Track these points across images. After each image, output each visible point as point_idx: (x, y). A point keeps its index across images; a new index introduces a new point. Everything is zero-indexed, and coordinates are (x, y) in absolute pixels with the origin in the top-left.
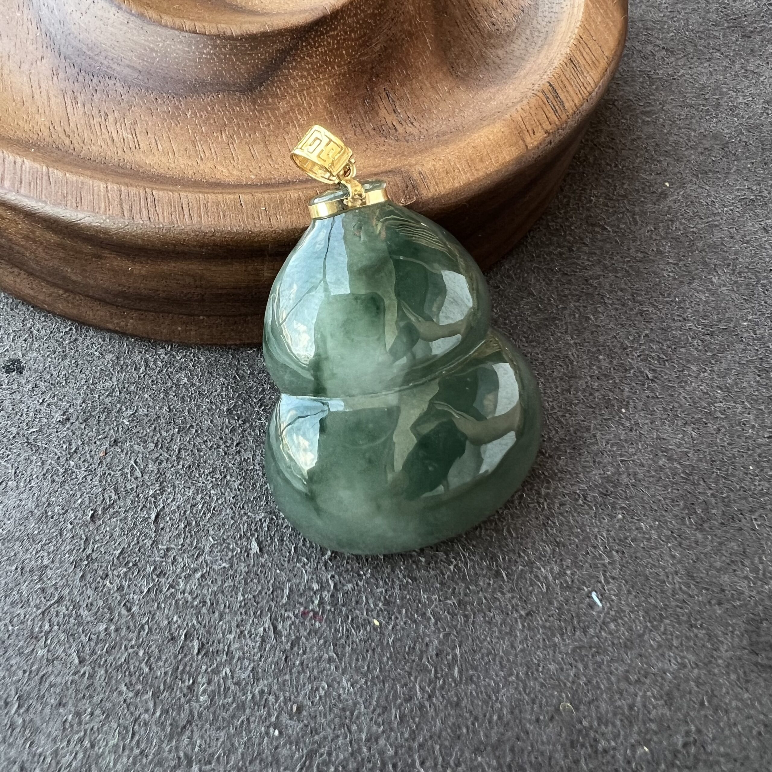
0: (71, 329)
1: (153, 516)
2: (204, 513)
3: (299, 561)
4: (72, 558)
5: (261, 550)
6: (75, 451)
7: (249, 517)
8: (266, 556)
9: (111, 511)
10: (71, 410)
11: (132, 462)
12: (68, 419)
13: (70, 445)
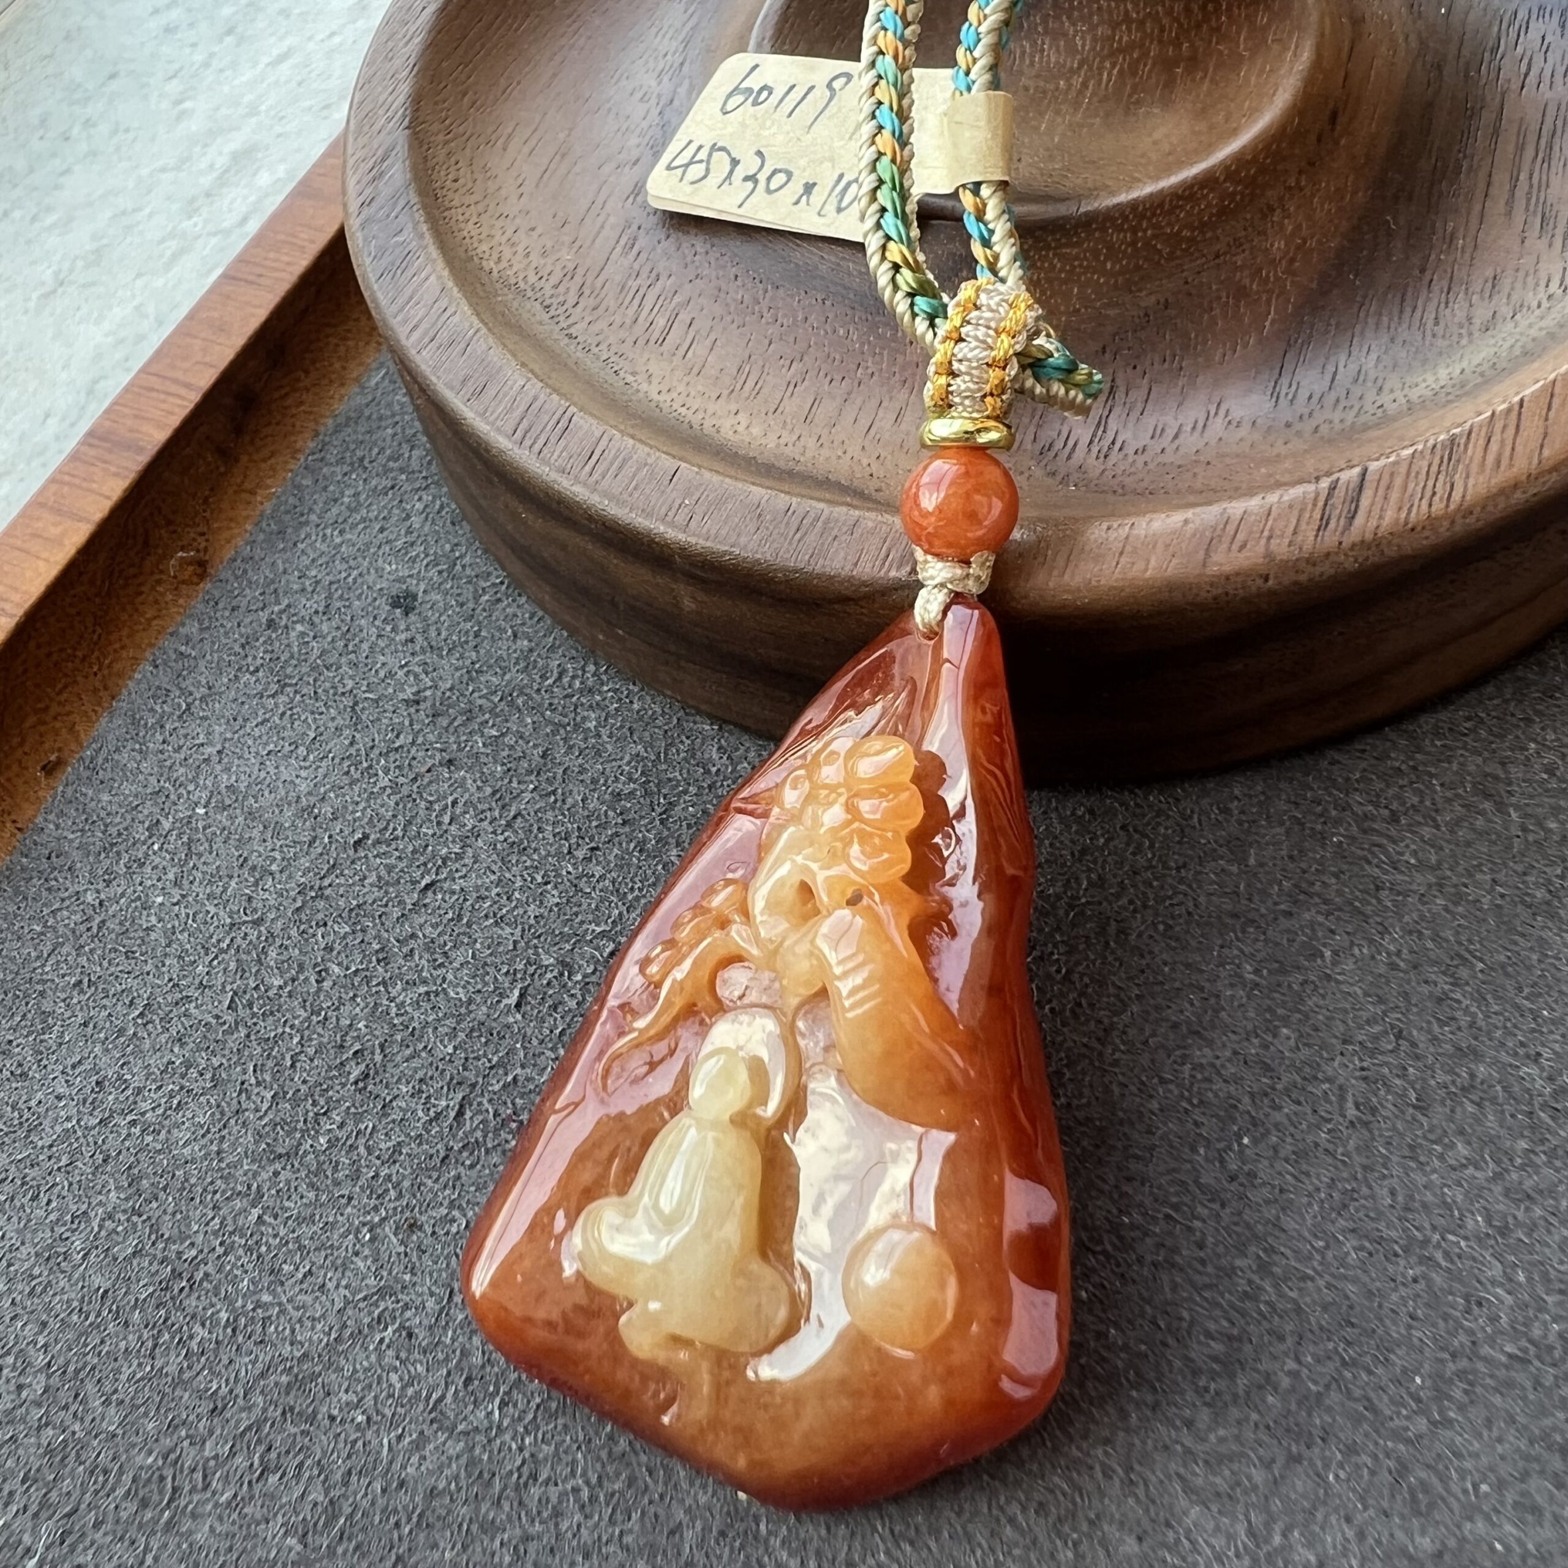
0: (502, 583)
1: (423, 883)
2: (486, 916)
3: (554, 1049)
4: (303, 880)
5: (518, 1005)
6: (397, 750)
7: (537, 954)
8: (519, 1017)
9: (384, 848)
10: (428, 693)
11: (450, 799)
12: (417, 703)
13: (397, 737)
